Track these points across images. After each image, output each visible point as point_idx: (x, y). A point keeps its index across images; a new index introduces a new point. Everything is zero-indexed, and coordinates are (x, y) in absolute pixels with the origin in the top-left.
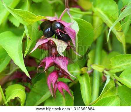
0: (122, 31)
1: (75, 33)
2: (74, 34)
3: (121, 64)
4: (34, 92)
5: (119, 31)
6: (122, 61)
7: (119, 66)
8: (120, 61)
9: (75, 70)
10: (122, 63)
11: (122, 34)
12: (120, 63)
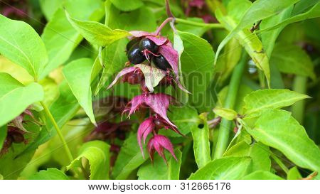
0: (262, 52)
1: (177, 55)
2: (175, 56)
3: (261, 105)
4: (125, 153)
5: (258, 51)
6: (261, 101)
7: (257, 110)
8: (259, 100)
9: (190, 117)
10: (261, 103)
11: (263, 57)
12: (258, 104)
